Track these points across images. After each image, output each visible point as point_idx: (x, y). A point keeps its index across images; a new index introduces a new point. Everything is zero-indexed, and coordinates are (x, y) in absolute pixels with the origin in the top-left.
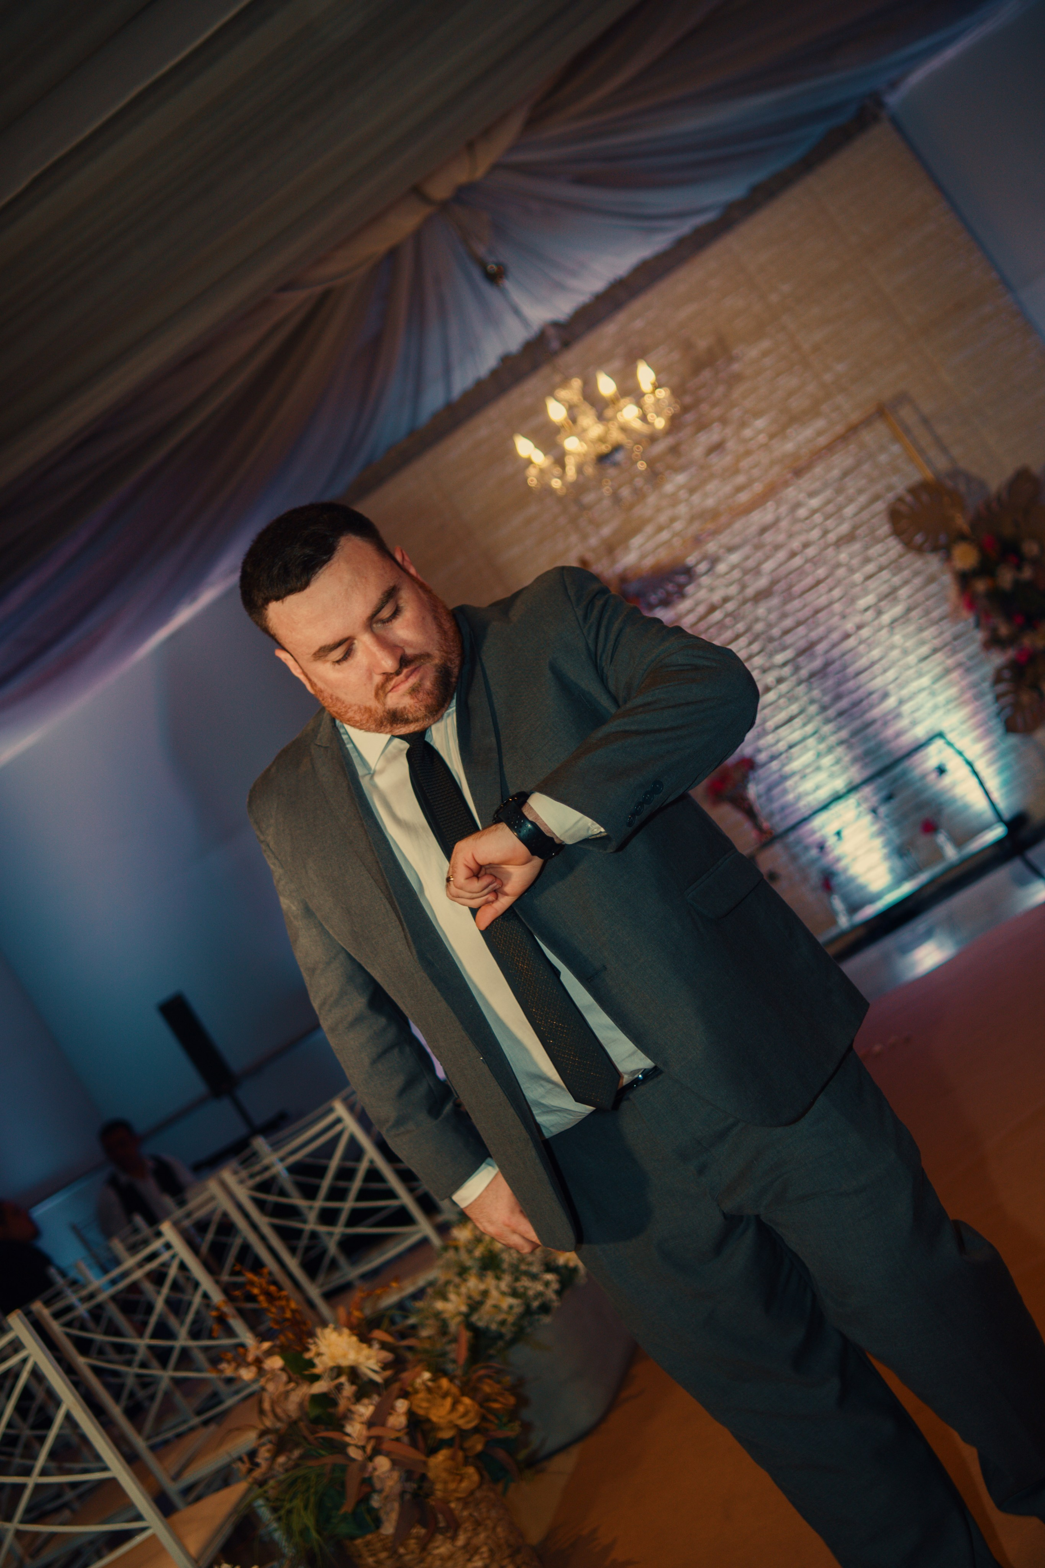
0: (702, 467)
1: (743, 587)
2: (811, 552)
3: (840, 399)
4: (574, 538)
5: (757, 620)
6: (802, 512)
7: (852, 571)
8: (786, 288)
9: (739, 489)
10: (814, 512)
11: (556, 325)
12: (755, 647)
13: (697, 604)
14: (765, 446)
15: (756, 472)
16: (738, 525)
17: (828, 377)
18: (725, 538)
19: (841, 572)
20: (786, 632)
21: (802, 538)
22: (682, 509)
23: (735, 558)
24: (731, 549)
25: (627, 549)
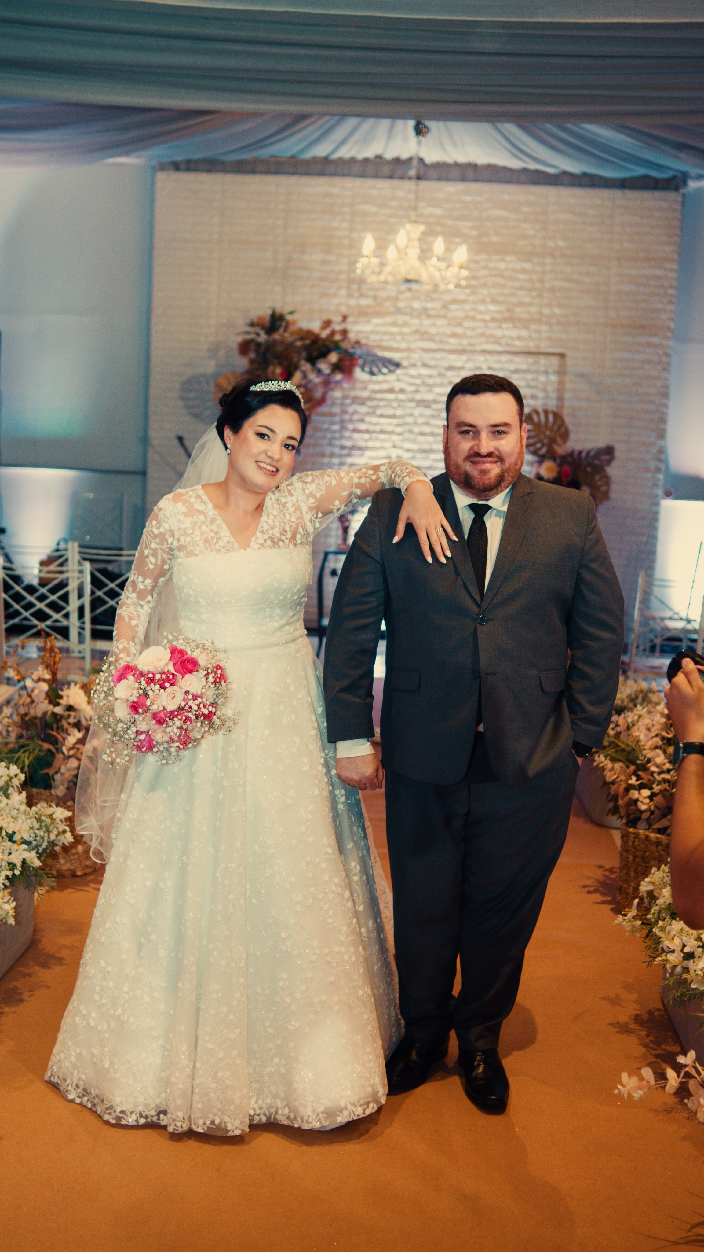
1: (417, 391)
3: (544, 328)
4: (343, 292)
5: (411, 415)
8: (561, 243)
9: (454, 335)
11: (421, 160)
12: (399, 430)
13: (385, 381)
14: (485, 322)
15: (470, 333)
16: (438, 355)
17: (546, 311)
18: (426, 356)
20: (422, 434)
22: (415, 322)
23: (424, 371)
24: (425, 365)
25: (369, 322)
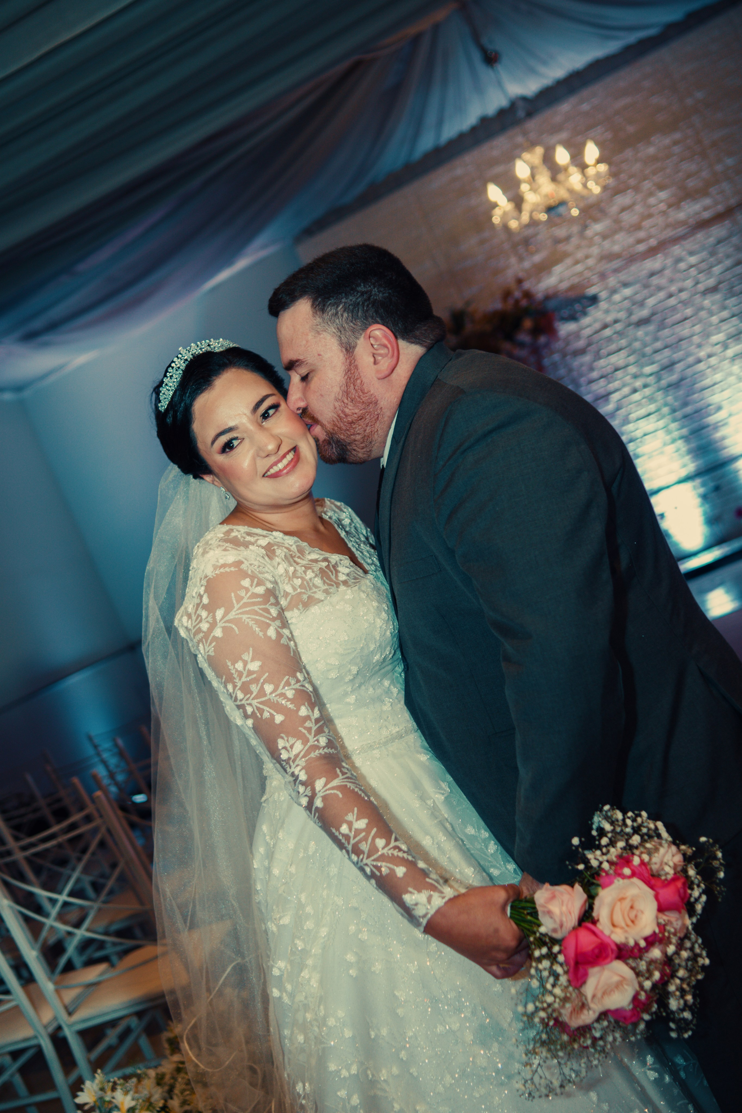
0: (617, 221)
1: (630, 313)
2: (684, 295)
3: (725, 185)
4: (514, 260)
5: (636, 340)
6: (682, 266)
7: (711, 314)
9: (639, 241)
10: (692, 266)
11: (523, 98)
12: (632, 359)
13: (595, 321)
14: (664, 213)
15: (653, 231)
16: (633, 268)
17: (719, 168)
18: (623, 276)
19: (703, 314)
20: (656, 351)
21: (680, 285)
22: (595, 250)
23: (627, 292)
24: (626, 285)
25: (550, 273)
